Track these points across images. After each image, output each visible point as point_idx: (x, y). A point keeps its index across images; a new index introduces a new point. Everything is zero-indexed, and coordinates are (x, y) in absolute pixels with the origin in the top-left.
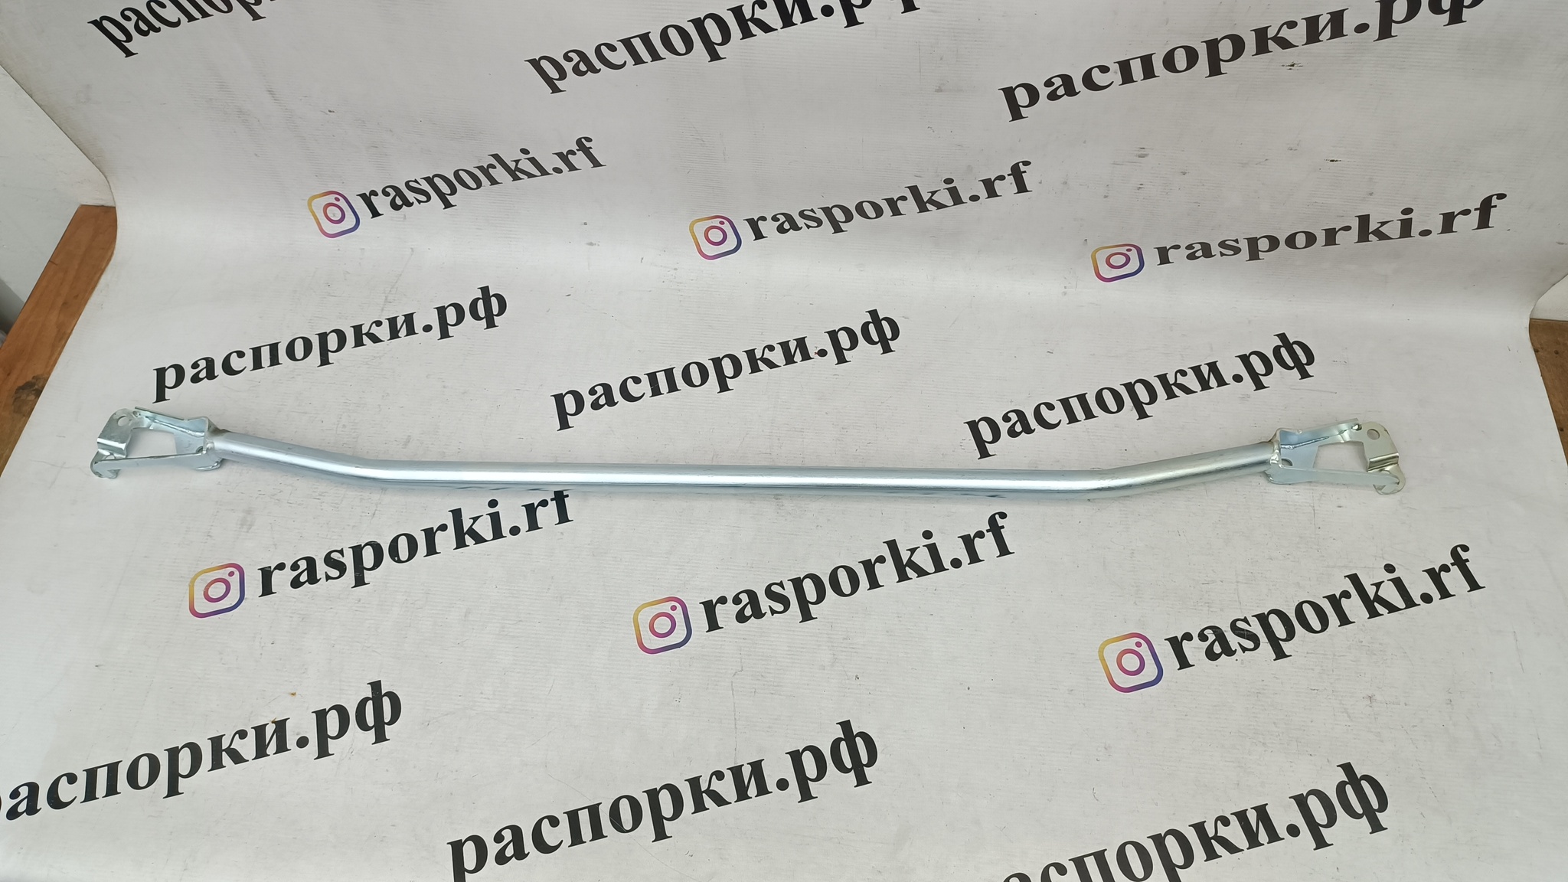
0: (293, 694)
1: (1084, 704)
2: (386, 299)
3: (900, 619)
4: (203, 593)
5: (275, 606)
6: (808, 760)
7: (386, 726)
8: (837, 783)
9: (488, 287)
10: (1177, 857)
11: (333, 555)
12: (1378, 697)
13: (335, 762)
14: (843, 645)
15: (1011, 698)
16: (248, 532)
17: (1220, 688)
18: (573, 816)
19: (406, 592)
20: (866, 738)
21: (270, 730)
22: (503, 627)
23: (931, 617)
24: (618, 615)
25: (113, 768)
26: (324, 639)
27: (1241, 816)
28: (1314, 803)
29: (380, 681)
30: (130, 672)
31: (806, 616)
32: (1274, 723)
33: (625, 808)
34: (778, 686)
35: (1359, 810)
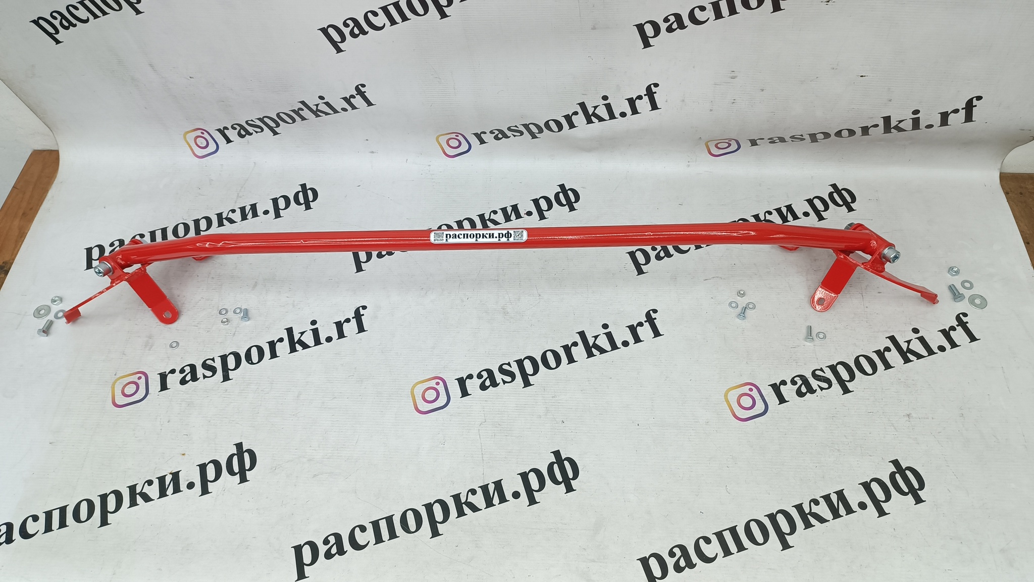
0: (183, 454)
1: (717, 431)
2: (238, 195)
3: (590, 382)
4: (121, 392)
5: (170, 398)
6: (533, 478)
7: (247, 472)
8: (553, 492)
9: (305, 184)
10: (785, 528)
11: (207, 362)
12: (914, 415)
13: (213, 497)
14: (552, 401)
15: (667, 429)
16: (149, 350)
17: (808, 415)
18: (376, 524)
19: (257, 383)
20: (570, 461)
21: (168, 479)
22: (323, 403)
23: (610, 380)
24: (400, 390)
25: (63, 510)
26: (203, 417)
27: (827, 498)
28: (875, 487)
29: (242, 443)
30: (73, 446)
31: (527, 383)
32: (845, 436)
33: (410, 517)
34: (509, 430)
35: (906, 490)
